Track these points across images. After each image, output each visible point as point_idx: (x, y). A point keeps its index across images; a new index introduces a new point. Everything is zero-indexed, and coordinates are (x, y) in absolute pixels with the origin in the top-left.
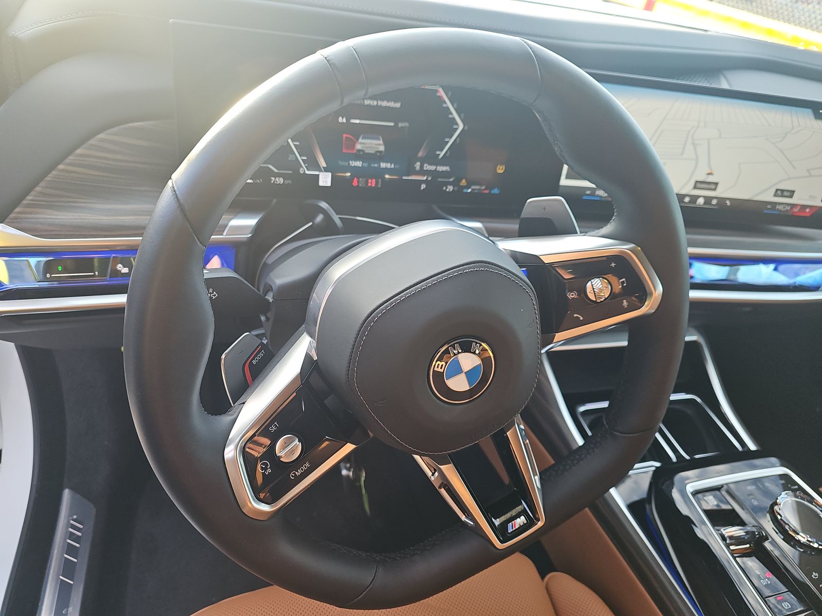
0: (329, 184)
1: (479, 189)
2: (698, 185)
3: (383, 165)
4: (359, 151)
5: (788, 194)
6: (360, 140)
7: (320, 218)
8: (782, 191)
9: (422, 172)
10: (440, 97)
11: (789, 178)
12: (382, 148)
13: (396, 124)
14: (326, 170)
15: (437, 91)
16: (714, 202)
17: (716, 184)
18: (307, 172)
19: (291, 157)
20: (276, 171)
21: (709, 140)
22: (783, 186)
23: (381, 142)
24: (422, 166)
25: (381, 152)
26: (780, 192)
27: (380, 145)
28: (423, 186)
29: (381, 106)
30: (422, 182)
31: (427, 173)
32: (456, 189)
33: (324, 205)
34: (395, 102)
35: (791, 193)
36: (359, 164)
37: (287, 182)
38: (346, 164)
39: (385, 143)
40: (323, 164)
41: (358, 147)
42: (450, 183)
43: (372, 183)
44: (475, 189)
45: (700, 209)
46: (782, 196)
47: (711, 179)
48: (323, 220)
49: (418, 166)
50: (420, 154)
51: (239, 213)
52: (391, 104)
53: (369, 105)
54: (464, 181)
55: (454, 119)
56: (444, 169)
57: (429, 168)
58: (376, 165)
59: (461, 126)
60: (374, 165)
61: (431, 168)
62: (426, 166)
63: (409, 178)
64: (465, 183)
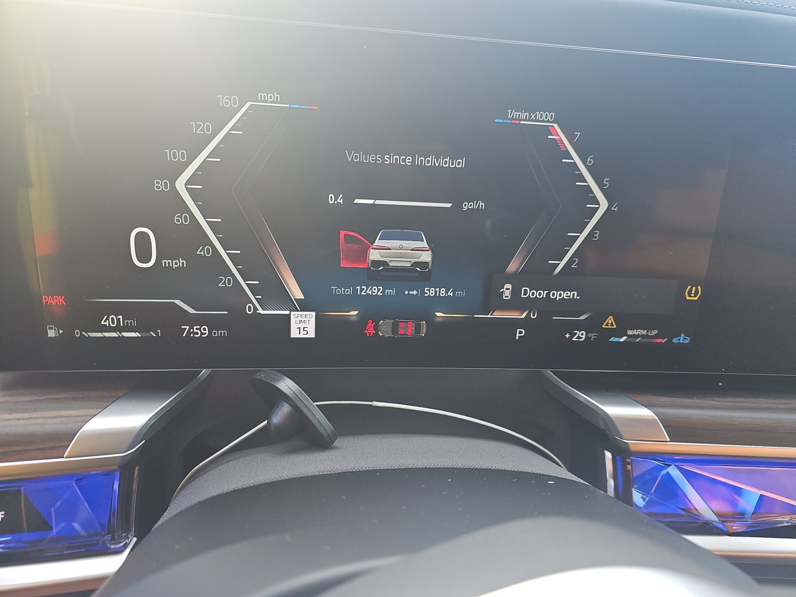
0: (312, 334)
1: (643, 336)
3: (430, 292)
4: (376, 263)
6: (378, 242)
7: (282, 413)
9: (516, 303)
10: (557, 143)
12: (427, 257)
13: (457, 206)
14: (304, 306)
15: (548, 131)
18: (261, 311)
19: (224, 282)
20: (192, 311)
23: (424, 244)
24: (515, 292)
25: (425, 264)
27: (422, 250)
28: (520, 333)
29: (422, 167)
30: (516, 323)
31: (528, 305)
32: (592, 336)
33: (287, 385)
34: (453, 158)
36: (376, 291)
37: (216, 333)
38: (349, 291)
39: (433, 248)
40: (297, 293)
41: (374, 255)
42: (580, 326)
43: (407, 329)
44: (634, 336)
48: (290, 416)
49: (507, 291)
50: (512, 267)
51: (117, 399)
52: (446, 162)
53: (396, 166)
54: (611, 320)
55: (588, 188)
56: (565, 295)
57: (533, 294)
58: (415, 293)
59: (604, 204)
60: (411, 292)
61: (536, 294)
62: (526, 291)
63: (489, 316)
64: (612, 325)
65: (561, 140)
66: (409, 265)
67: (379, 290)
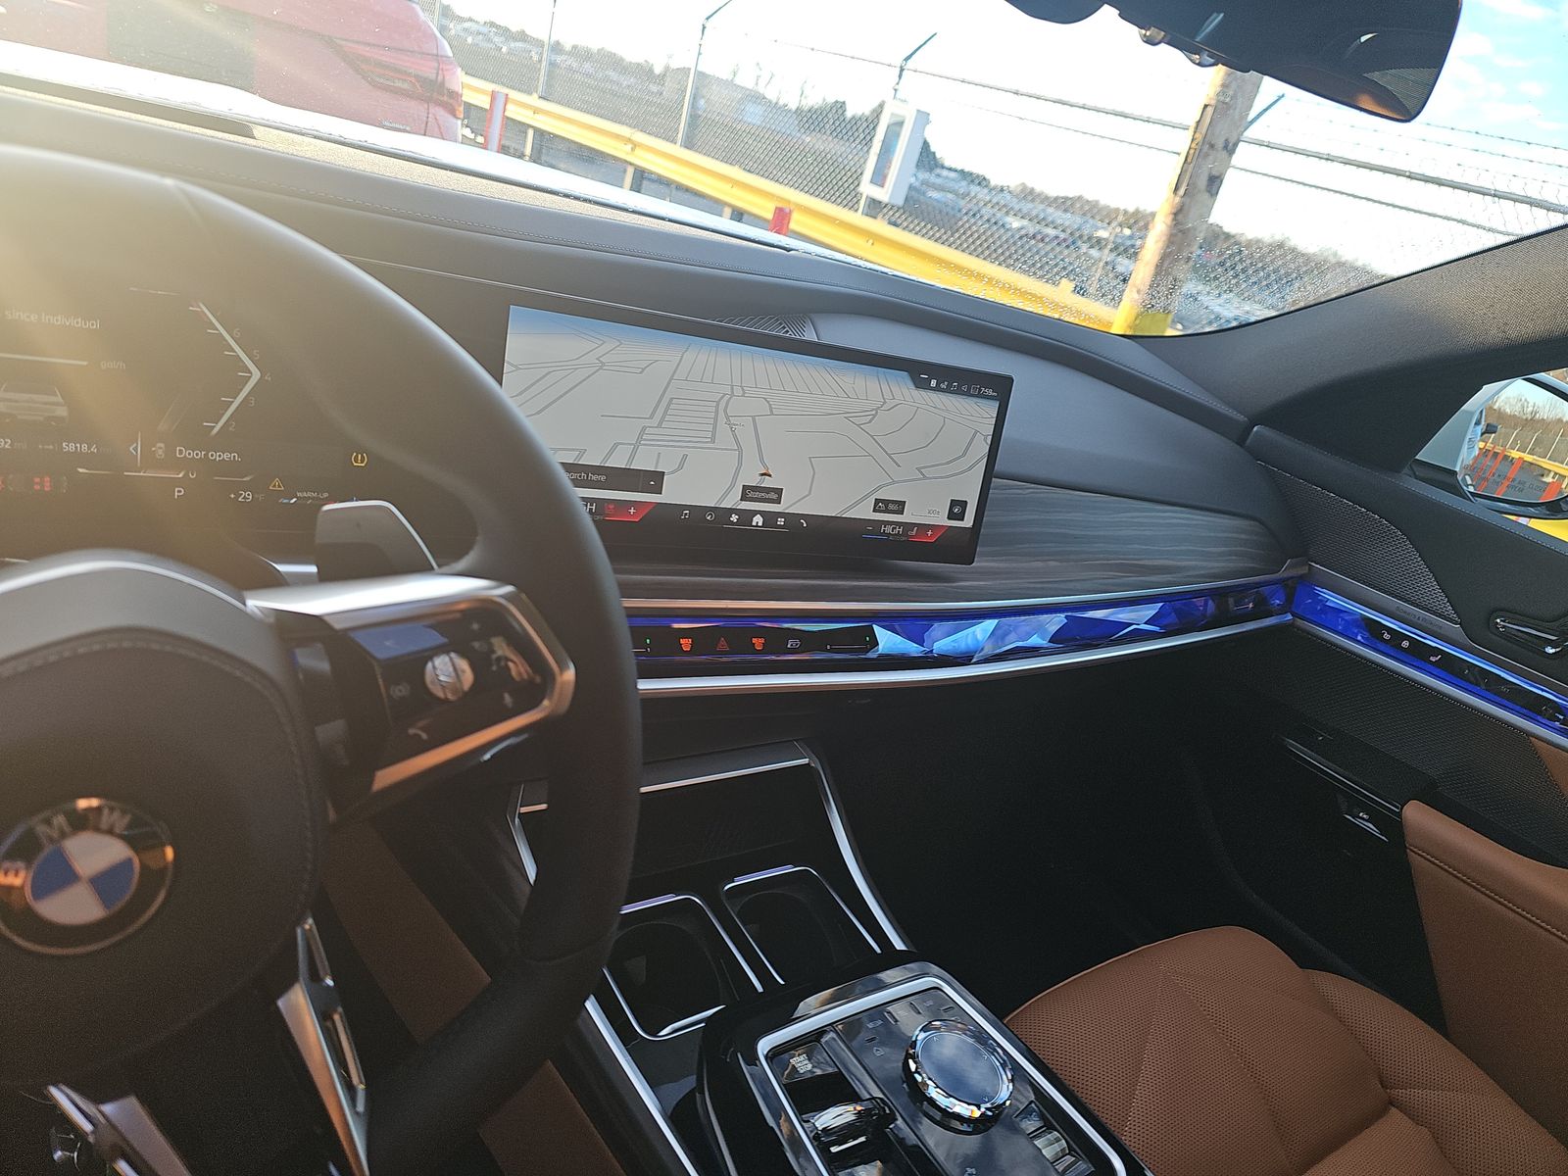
1: (313, 498)
2: (748, 493)
3: (70, 447)
5: (895, 508)
6: (4, 394)
8: (886, 502)
9: (171, 462)
10: (199, 315)
11: (894, 482)
12: (62, 412)
13: (94, 364)
16: (781, 521)
17: (779, 492)
21: (753, 417)
22: (885, 494)
23: (60, 399)
24: (169, 452)
25: (60, 419)
26: (882, 505)
27: (57, 404)
28: (178, 492)
30: (175, 482)
31: (186, 464)
32: (260, 497)
35: (899, 507)
39: (68, 402)
42: (245, 487)
43: (43, 484)
44: (304, 499)
45: (757, 532)
46: (887, 511)
47: (767, 483)
49: (159, 451)
50: (163, 426)
52: (81, 322)
54: (277, 481)
55: (237, 357)
56: (226, 456)
57: (189, 454)
58: (51, 447)
59: (256, 375)
60: (46, 447)
61: (193, 454)
62: (181, 452)
63: (142, 474)
64: (279, 486)
65: (203, 312)
66: (41, 419)
67: (6, 443)
